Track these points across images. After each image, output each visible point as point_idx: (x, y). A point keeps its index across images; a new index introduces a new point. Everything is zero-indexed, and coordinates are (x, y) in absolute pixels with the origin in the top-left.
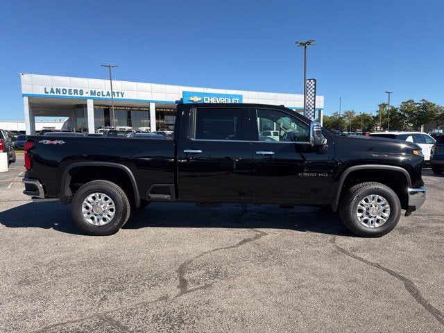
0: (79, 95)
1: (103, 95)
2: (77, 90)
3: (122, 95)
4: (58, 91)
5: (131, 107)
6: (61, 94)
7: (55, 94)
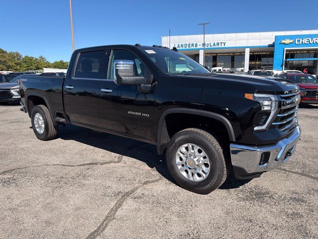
0: (195, 48)
1: (210, 46)
2: (193, 44)
3: (224, 44)
4: (182, 46)
5: (233, 53)
6: (184, 48)
7: (180, 48)
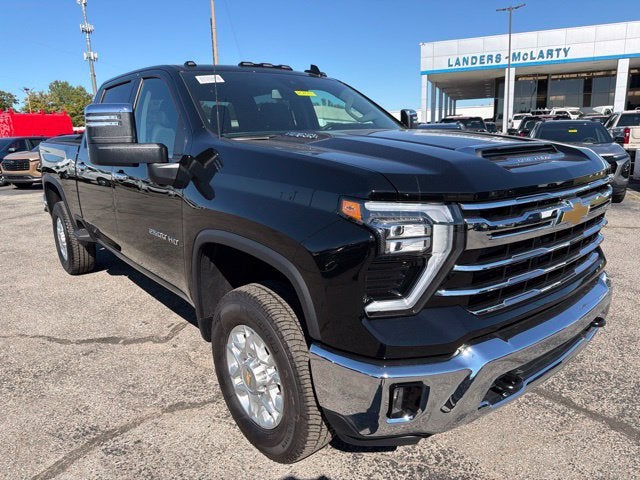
0: (494, 63)
1: (532, 58)
2: (492, 56)
3: (566, 52)
4: (465, 61)
5: (588, 72)
6: (470, 65)
7: (461, 66)
